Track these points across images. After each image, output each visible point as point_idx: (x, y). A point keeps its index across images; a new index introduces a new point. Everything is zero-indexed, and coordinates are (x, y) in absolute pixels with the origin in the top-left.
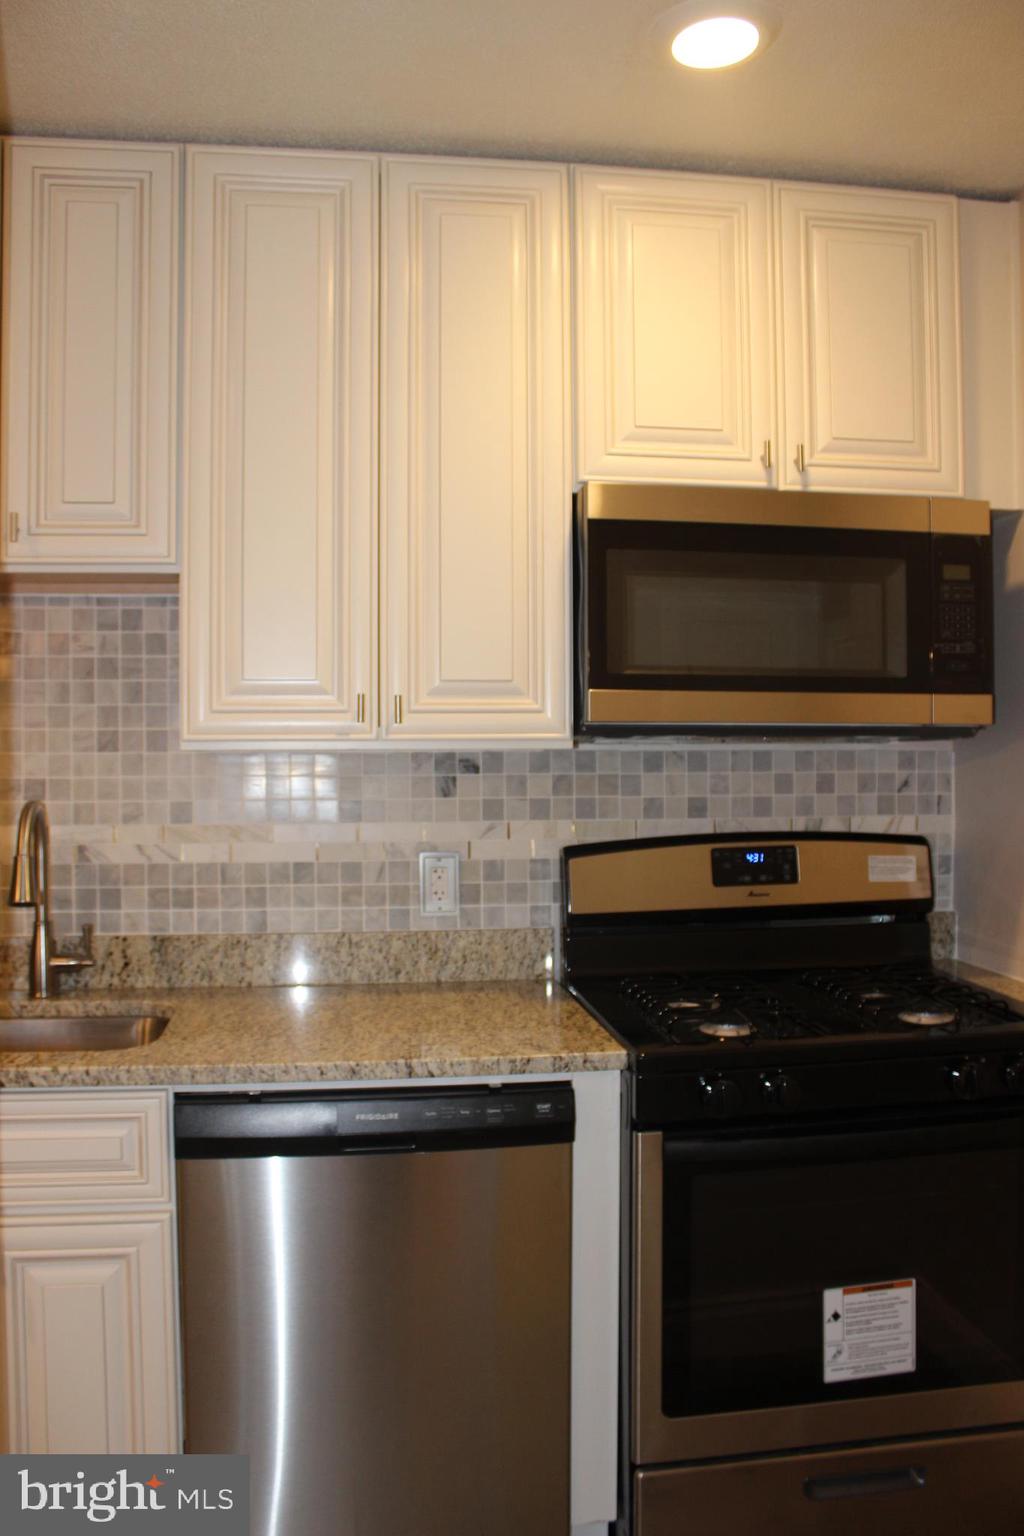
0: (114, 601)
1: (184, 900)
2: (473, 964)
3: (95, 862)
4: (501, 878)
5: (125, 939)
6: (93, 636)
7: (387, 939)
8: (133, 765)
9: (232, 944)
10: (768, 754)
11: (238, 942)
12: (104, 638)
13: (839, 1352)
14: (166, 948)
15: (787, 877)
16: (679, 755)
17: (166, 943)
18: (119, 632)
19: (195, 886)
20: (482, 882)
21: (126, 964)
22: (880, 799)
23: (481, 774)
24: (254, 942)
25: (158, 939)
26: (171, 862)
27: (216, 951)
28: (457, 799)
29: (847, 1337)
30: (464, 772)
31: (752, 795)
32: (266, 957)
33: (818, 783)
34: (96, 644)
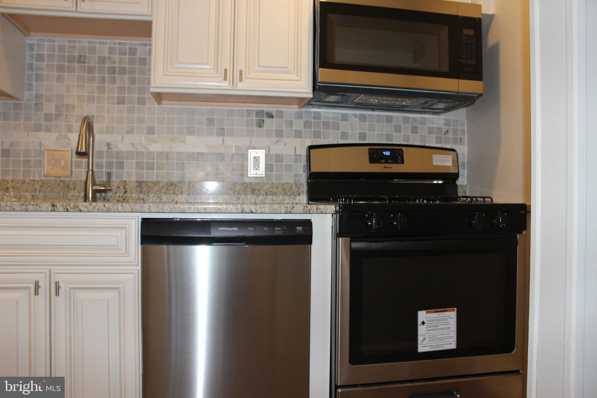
0: (126, 44)
1: (150, 167)
2: (270, 196)
3: (114, 150)
4: (282, 162)
5: (125, 181)
6: (117, 57)
7: (235, 184)
8: (131, 111)
9: (170, 184)
10: (391, 117)
11: (173, 184)
12: (121, 58)
13: (425, 339)
14: (142, 185)
15: (400, 162)
16: (356, 116)
17: (142, 184)
18: (127, 56)
19: (155, 161)
20: (274, 163)
21: (125, 192)
22: (437, 138)
23: (274, 119)
24: (179, 184)
25: (139, 182)
26: (145, 150)
27: (163, 187)
28: (264, 128)
29: (428, 332)
30: (267, 118)
31: (385, 133)
32: (184, 190)
33: (411, 129)
34: (117, 61)
